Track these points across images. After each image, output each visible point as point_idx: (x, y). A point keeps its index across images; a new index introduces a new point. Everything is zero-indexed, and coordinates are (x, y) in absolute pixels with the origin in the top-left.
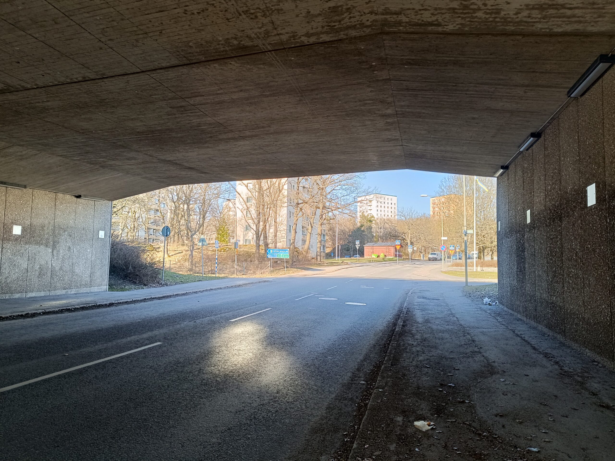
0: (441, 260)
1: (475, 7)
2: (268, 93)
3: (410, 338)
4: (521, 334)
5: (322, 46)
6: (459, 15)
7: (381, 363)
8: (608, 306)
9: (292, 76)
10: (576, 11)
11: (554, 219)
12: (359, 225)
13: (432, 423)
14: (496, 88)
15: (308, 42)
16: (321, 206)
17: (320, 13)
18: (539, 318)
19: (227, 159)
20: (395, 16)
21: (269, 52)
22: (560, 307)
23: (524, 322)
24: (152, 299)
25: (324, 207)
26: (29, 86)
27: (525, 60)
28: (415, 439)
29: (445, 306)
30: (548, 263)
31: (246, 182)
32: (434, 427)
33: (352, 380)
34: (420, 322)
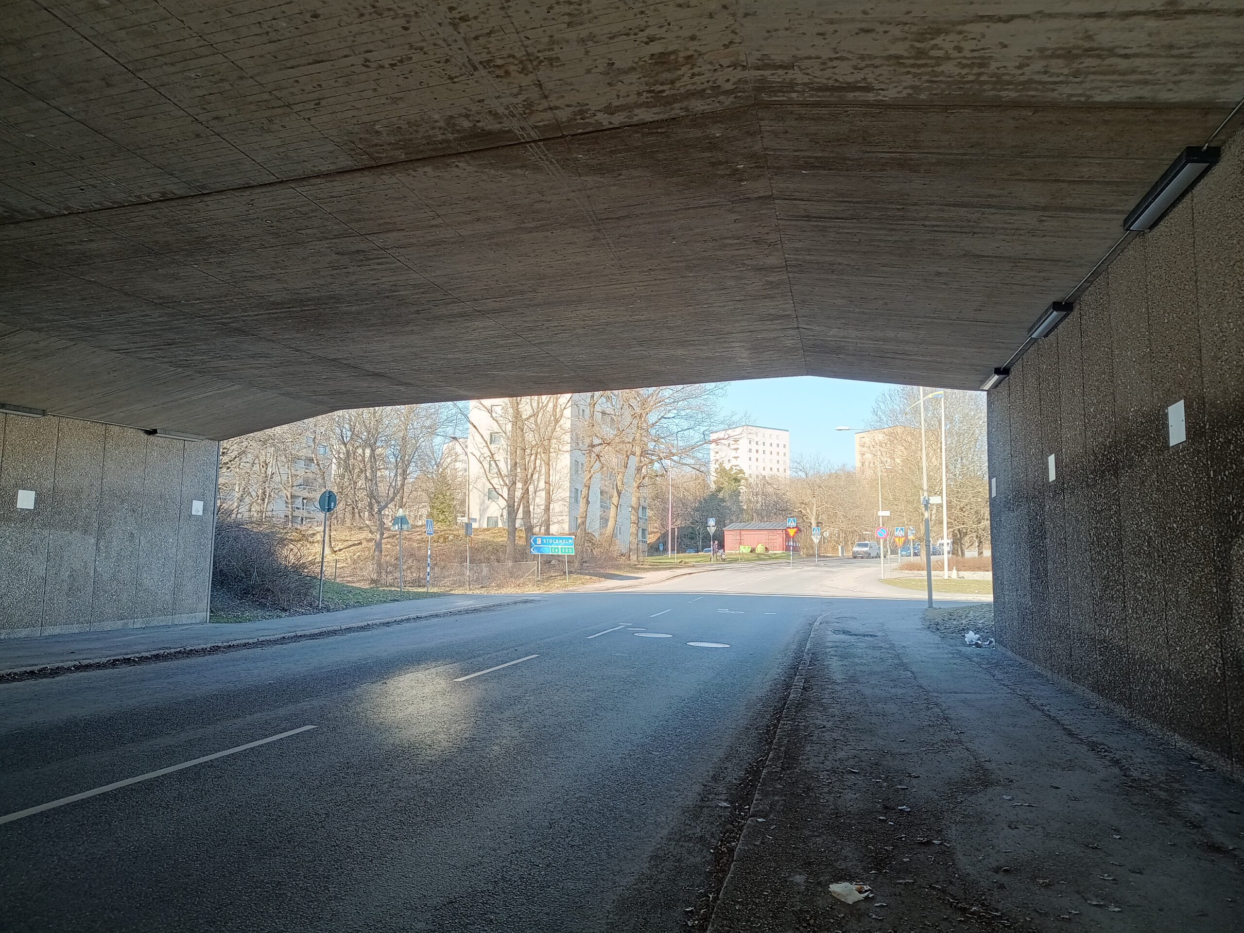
0: (878, 556)
1: (940, 53)
2: (531, 225)
3: (819, 714)
4: (1042, 705)
5: (636, 132)
6: (908, 69)
7: (761, 763)
8: (1217, 646)
9: (579, 190)
10: (1137, 62)
11: (1103, 472)
12: (713, 487)
13: (866, 888)
14: (983, 214)
15: (610, 123)
16: (638, 451)
17: (634, 65)
18: (1078, 672)
19: (450, 356)
20: (781, 72)
21: (533, 144)
22: (1120, 650)
23: (1048, 680)
24: (297, 638)
25: (644, 453)
26: (53, 211)
27: (1039, 157)
28: (832, 921)
29: (887, 649)
30: (1092, 560)
31: (488, 402)
32: (871, 895)
33: (702, 800)
34: (838, 681)
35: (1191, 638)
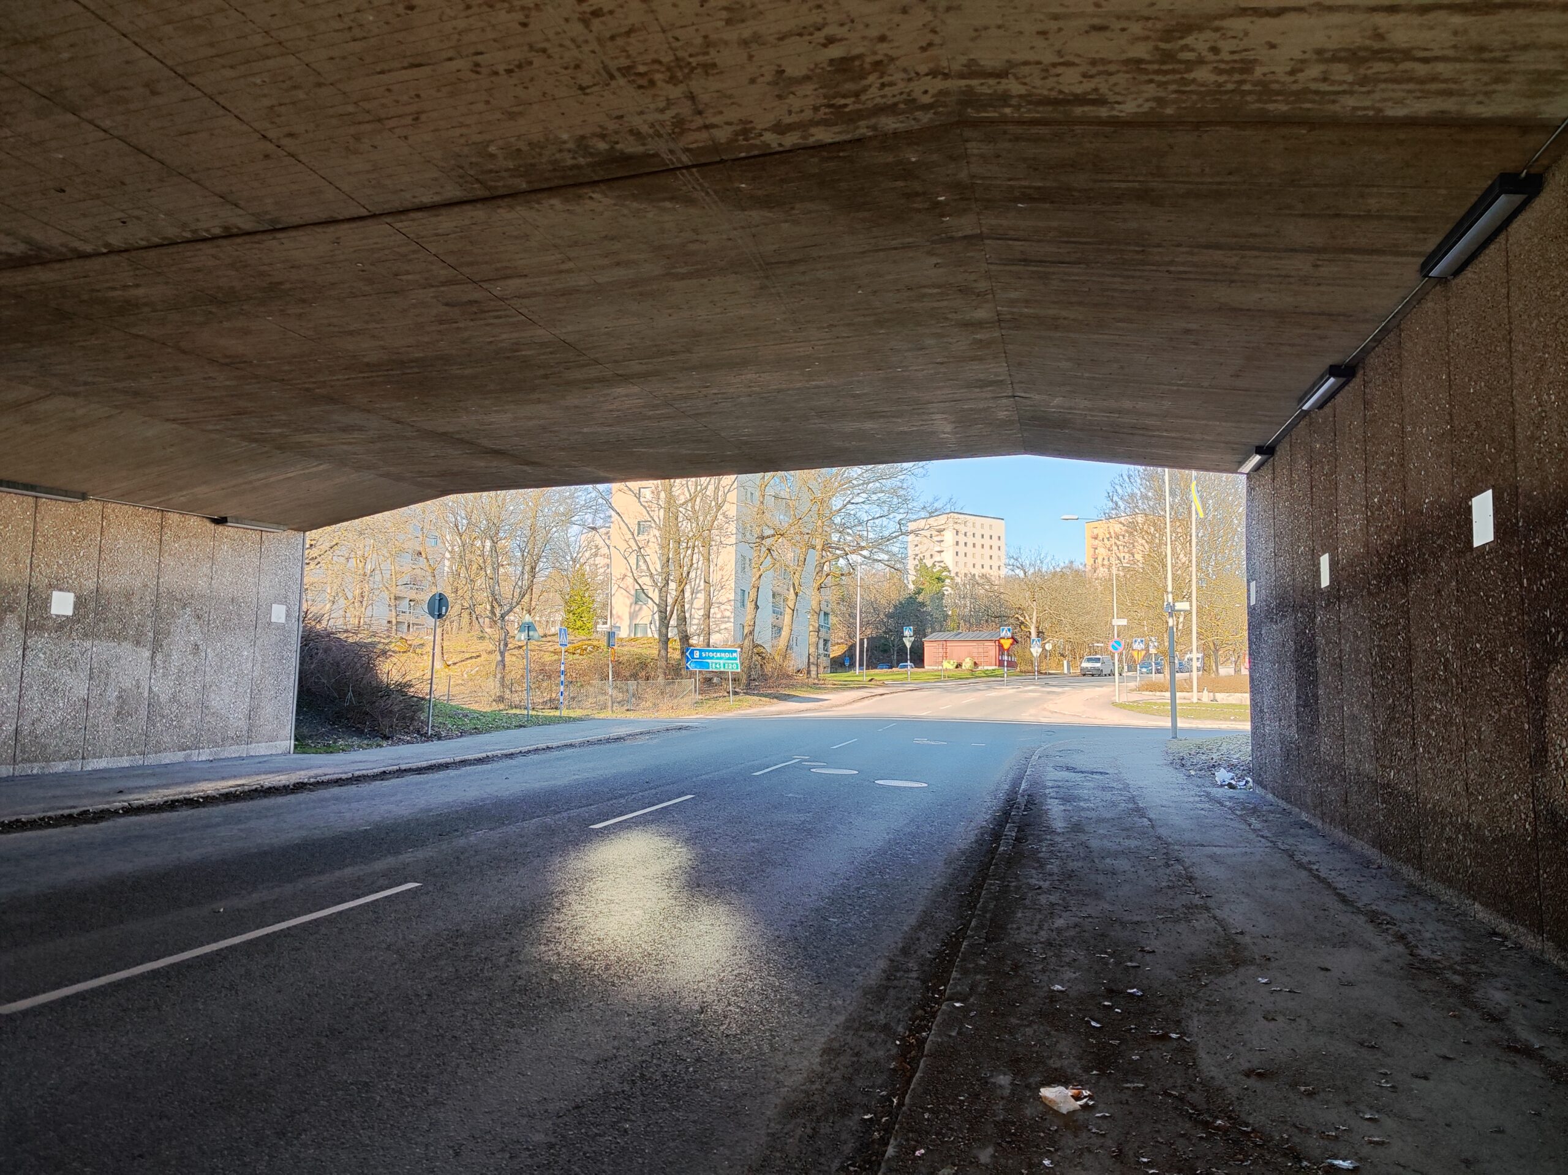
1: (1192, 56)
3: (1034, 871)
4: (1310, 862)
5: (813, 156)
6: (1151, 77)
7: (961, 934)
8: (1528, 796)
9: (743, 227)
10: (1440, 67)
11: (1389, 578)
14: (1243, 257)
15: (780, 145)
16: (818, 543)
17: (810, 73)
18: (1356, 823)
19: (585, 430)
20: (992, 81)
21: (684, 171)
22: (1407, 796)
23: (1318, 831)
24: (401, 773)
26: (89, 248)
27: (1315, 185)
28: (1042, 1134)
29: (1120, 790)
30: (1373, 685)
31: (634, 485)
33: (888, 979)
34: (1059, 830)
35: (1496, 785)
